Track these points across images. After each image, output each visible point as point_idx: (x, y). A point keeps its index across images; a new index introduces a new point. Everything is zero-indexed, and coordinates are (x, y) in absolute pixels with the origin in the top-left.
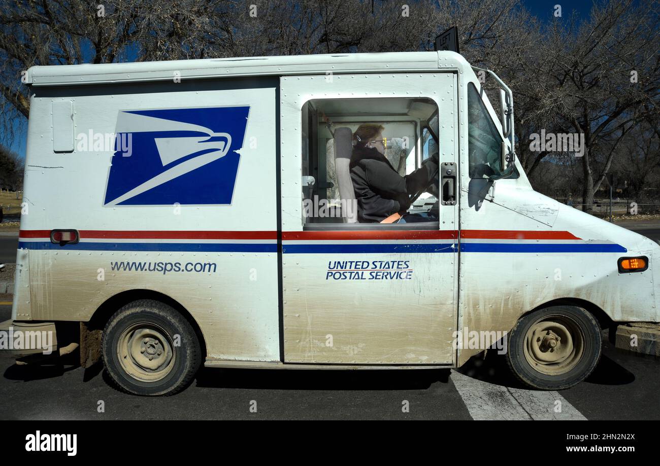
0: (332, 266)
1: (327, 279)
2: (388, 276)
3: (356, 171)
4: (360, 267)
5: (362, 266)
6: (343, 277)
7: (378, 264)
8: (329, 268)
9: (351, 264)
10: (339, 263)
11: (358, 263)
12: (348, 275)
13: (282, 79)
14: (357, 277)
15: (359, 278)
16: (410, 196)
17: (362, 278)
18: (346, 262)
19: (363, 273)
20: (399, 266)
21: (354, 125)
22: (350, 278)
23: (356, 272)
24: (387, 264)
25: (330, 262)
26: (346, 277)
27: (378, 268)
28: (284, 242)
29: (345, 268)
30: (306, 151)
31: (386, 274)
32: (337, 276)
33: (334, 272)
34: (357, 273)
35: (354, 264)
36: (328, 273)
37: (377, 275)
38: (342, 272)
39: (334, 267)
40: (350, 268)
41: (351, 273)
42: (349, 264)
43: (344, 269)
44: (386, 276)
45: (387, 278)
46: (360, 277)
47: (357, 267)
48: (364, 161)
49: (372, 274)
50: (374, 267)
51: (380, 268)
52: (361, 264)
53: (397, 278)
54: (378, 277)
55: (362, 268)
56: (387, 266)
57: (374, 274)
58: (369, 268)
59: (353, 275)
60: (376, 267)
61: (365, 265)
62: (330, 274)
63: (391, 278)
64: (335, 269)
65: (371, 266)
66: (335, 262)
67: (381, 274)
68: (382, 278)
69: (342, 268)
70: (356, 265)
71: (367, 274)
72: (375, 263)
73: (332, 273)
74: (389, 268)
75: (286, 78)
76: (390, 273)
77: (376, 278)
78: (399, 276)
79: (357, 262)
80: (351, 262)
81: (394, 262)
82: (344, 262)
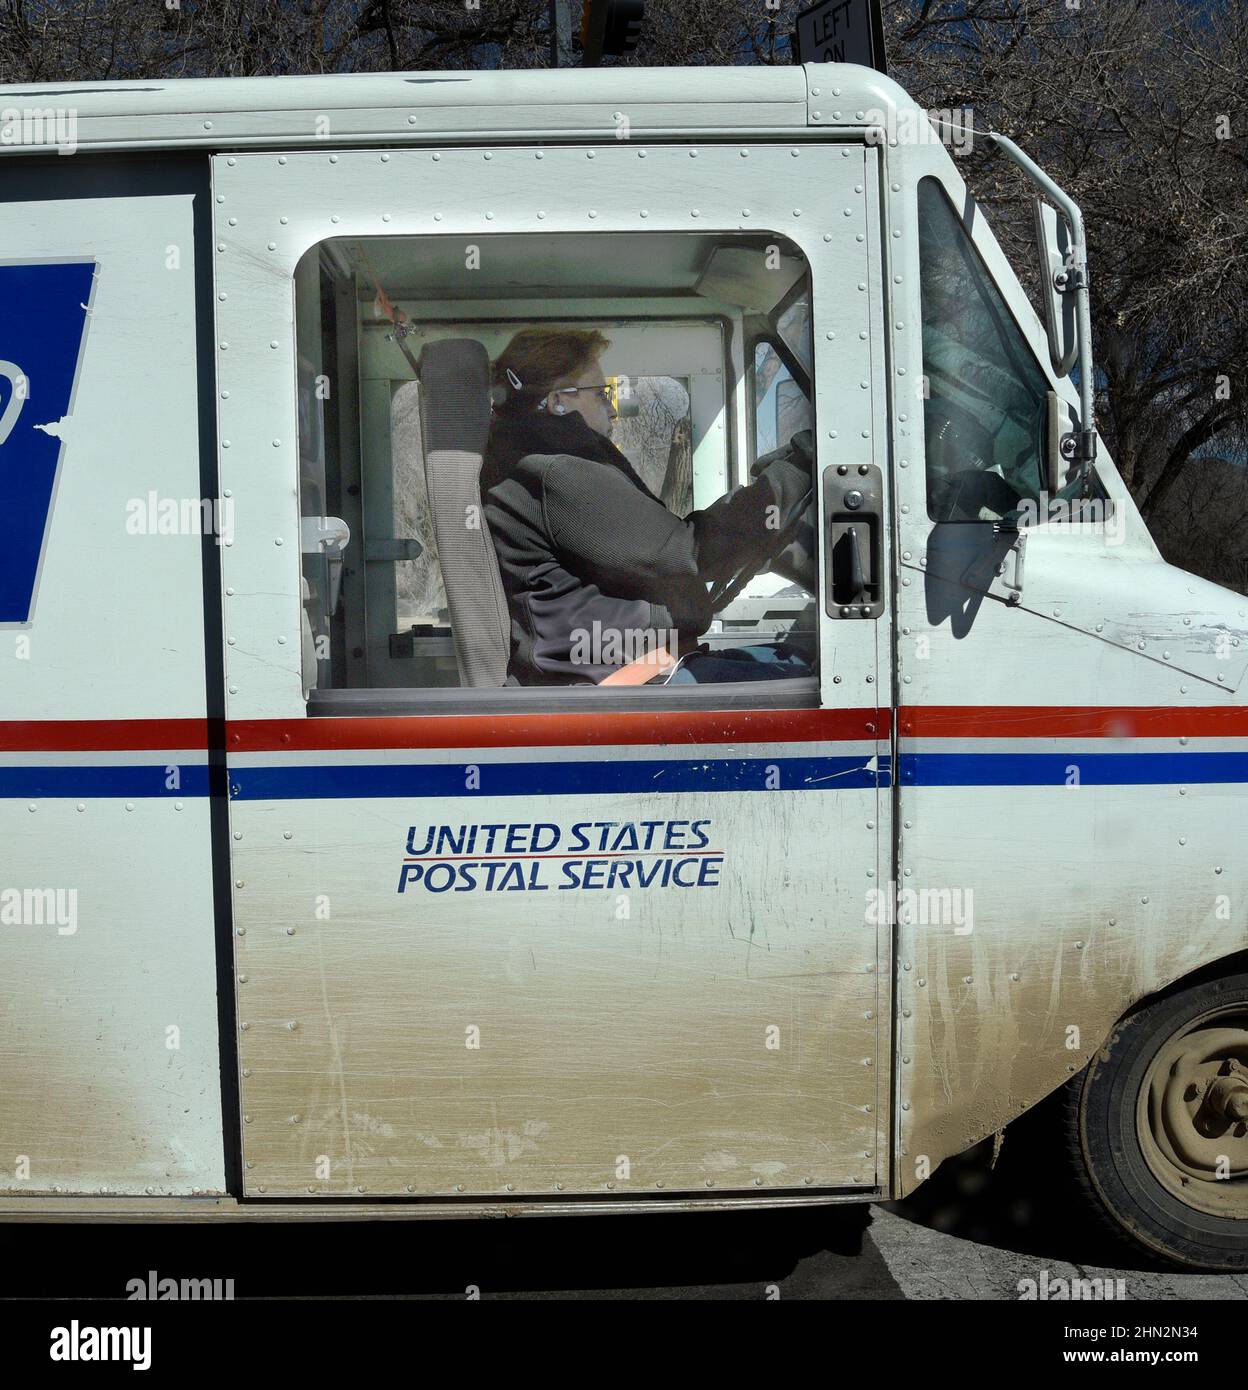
0: (419, 845)
1: (401, 889)
2: (633, 878)
3: (508, 499)
4: (527, 845)
5: (535, 841)
6: (460, 881)
7: (593, 835)
8: (410, 849)
9: (492, 834)
10: (445, 830)
11: (518, 833)
12: (480, 875)
13: (218, 162)
14: (513, 881)
15: (521, 886)
16: (710, 585)
17: (533, 886)
18: (474, 829)
19: (536, 866)
20: (674, 841)
21: (497, 333)
22: (489, 887)
23: (509, 863)
24: (628, 833)
25: (413, 830)
26: (473, 884)
27: (594, 848)
28: (236, 760)
29: (470, 850)
30: (314, 427)
31: (621, 869)
32: (440, 878)
33: (426, 866)
34: (517, 866)
35: (501, 836)
36: (405, 869)
37: (589, 874)
38: (456, 865)
39: (428, 847)
40: (489, 850)
41: (493, 867)
42: (482, 836)
43: (464, 853)
44: (623, 876)
45: (626, 885)
46: (527, 881)
47: (516, 844)
48: (536, 461)
49: (573, 869)
50: (580, 844)
51: (603, 846)
52: (529, 833)
53: (665, 883)
54: (593, 881)
55: (534, 848)
56: (627, 841)
57: (579, 871)
58: (561, 848)
59: (500, 873)
60: (586, 844)
61: (546, 837)
62: (412, 873)
63: (644, 884)
64: (432, 853)
65: (568, 840)
66: (432, 830)
67: (606, 869)
68: (611, 884)
69: (457, 849)
70: (511, 838)
71: (551, 871)
72: (582, 830)
73: (420, 869)
74: (634, 846)
75: (233, 158)
76: (639, 864)
77: (586, 885)
78: (672, 874)
79: (513, 828)
80: (492, 829)
81: (652, 825)
82: (463, 829)
